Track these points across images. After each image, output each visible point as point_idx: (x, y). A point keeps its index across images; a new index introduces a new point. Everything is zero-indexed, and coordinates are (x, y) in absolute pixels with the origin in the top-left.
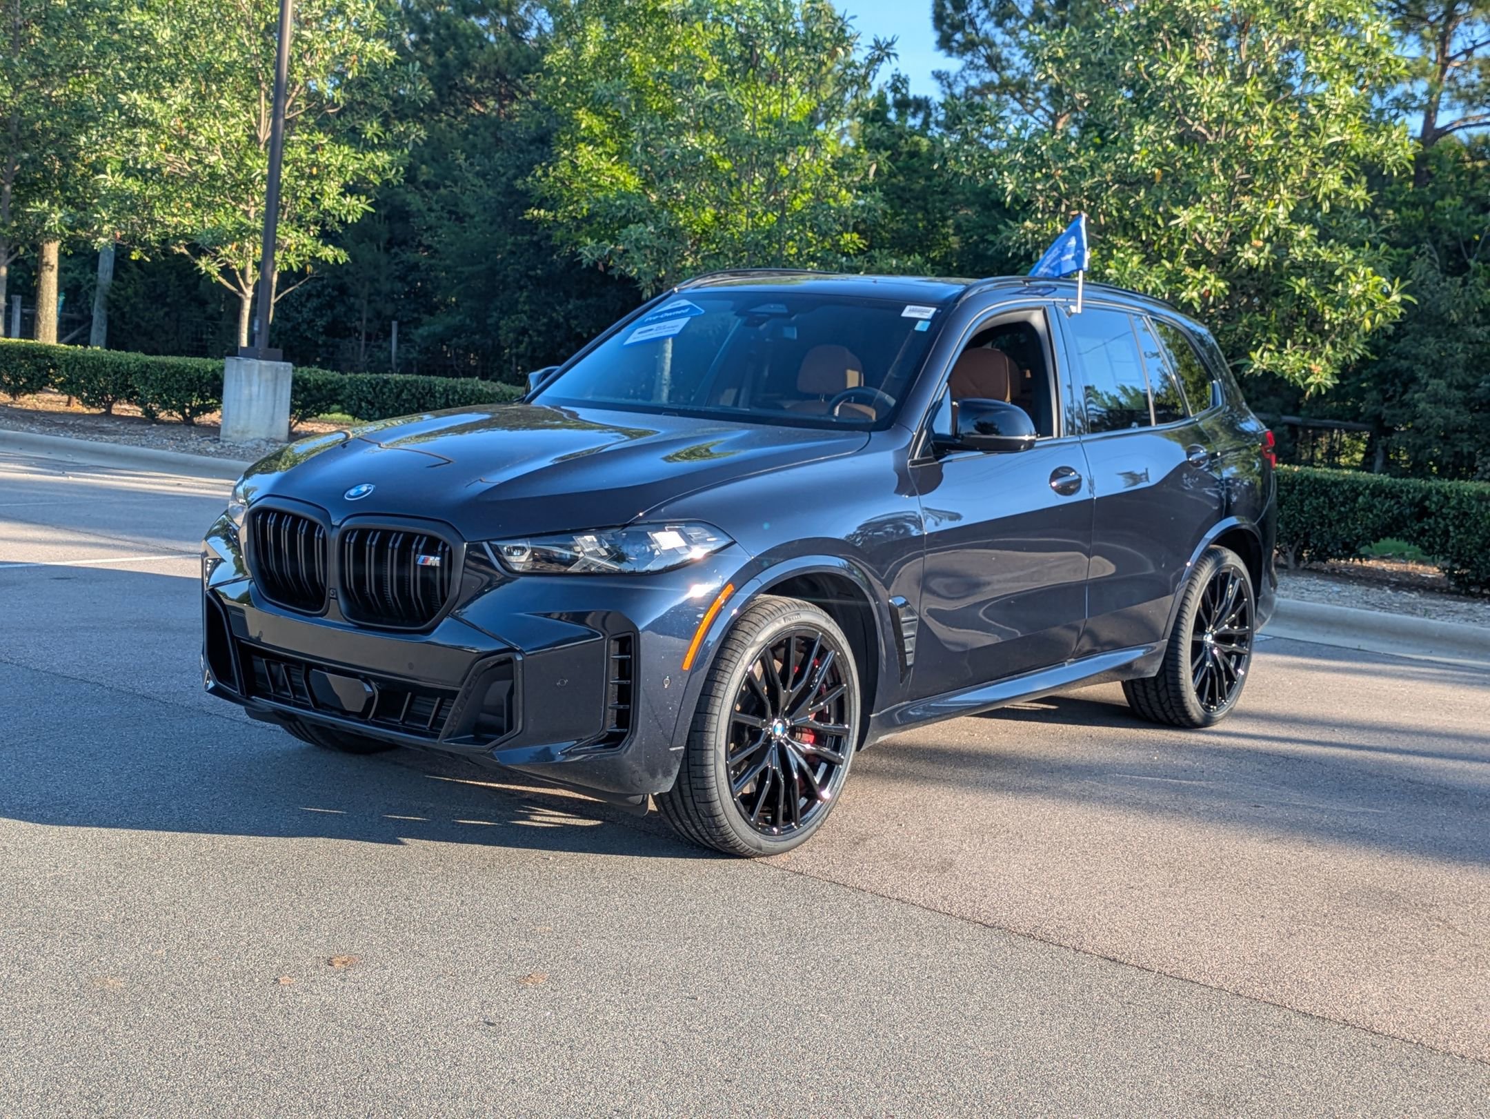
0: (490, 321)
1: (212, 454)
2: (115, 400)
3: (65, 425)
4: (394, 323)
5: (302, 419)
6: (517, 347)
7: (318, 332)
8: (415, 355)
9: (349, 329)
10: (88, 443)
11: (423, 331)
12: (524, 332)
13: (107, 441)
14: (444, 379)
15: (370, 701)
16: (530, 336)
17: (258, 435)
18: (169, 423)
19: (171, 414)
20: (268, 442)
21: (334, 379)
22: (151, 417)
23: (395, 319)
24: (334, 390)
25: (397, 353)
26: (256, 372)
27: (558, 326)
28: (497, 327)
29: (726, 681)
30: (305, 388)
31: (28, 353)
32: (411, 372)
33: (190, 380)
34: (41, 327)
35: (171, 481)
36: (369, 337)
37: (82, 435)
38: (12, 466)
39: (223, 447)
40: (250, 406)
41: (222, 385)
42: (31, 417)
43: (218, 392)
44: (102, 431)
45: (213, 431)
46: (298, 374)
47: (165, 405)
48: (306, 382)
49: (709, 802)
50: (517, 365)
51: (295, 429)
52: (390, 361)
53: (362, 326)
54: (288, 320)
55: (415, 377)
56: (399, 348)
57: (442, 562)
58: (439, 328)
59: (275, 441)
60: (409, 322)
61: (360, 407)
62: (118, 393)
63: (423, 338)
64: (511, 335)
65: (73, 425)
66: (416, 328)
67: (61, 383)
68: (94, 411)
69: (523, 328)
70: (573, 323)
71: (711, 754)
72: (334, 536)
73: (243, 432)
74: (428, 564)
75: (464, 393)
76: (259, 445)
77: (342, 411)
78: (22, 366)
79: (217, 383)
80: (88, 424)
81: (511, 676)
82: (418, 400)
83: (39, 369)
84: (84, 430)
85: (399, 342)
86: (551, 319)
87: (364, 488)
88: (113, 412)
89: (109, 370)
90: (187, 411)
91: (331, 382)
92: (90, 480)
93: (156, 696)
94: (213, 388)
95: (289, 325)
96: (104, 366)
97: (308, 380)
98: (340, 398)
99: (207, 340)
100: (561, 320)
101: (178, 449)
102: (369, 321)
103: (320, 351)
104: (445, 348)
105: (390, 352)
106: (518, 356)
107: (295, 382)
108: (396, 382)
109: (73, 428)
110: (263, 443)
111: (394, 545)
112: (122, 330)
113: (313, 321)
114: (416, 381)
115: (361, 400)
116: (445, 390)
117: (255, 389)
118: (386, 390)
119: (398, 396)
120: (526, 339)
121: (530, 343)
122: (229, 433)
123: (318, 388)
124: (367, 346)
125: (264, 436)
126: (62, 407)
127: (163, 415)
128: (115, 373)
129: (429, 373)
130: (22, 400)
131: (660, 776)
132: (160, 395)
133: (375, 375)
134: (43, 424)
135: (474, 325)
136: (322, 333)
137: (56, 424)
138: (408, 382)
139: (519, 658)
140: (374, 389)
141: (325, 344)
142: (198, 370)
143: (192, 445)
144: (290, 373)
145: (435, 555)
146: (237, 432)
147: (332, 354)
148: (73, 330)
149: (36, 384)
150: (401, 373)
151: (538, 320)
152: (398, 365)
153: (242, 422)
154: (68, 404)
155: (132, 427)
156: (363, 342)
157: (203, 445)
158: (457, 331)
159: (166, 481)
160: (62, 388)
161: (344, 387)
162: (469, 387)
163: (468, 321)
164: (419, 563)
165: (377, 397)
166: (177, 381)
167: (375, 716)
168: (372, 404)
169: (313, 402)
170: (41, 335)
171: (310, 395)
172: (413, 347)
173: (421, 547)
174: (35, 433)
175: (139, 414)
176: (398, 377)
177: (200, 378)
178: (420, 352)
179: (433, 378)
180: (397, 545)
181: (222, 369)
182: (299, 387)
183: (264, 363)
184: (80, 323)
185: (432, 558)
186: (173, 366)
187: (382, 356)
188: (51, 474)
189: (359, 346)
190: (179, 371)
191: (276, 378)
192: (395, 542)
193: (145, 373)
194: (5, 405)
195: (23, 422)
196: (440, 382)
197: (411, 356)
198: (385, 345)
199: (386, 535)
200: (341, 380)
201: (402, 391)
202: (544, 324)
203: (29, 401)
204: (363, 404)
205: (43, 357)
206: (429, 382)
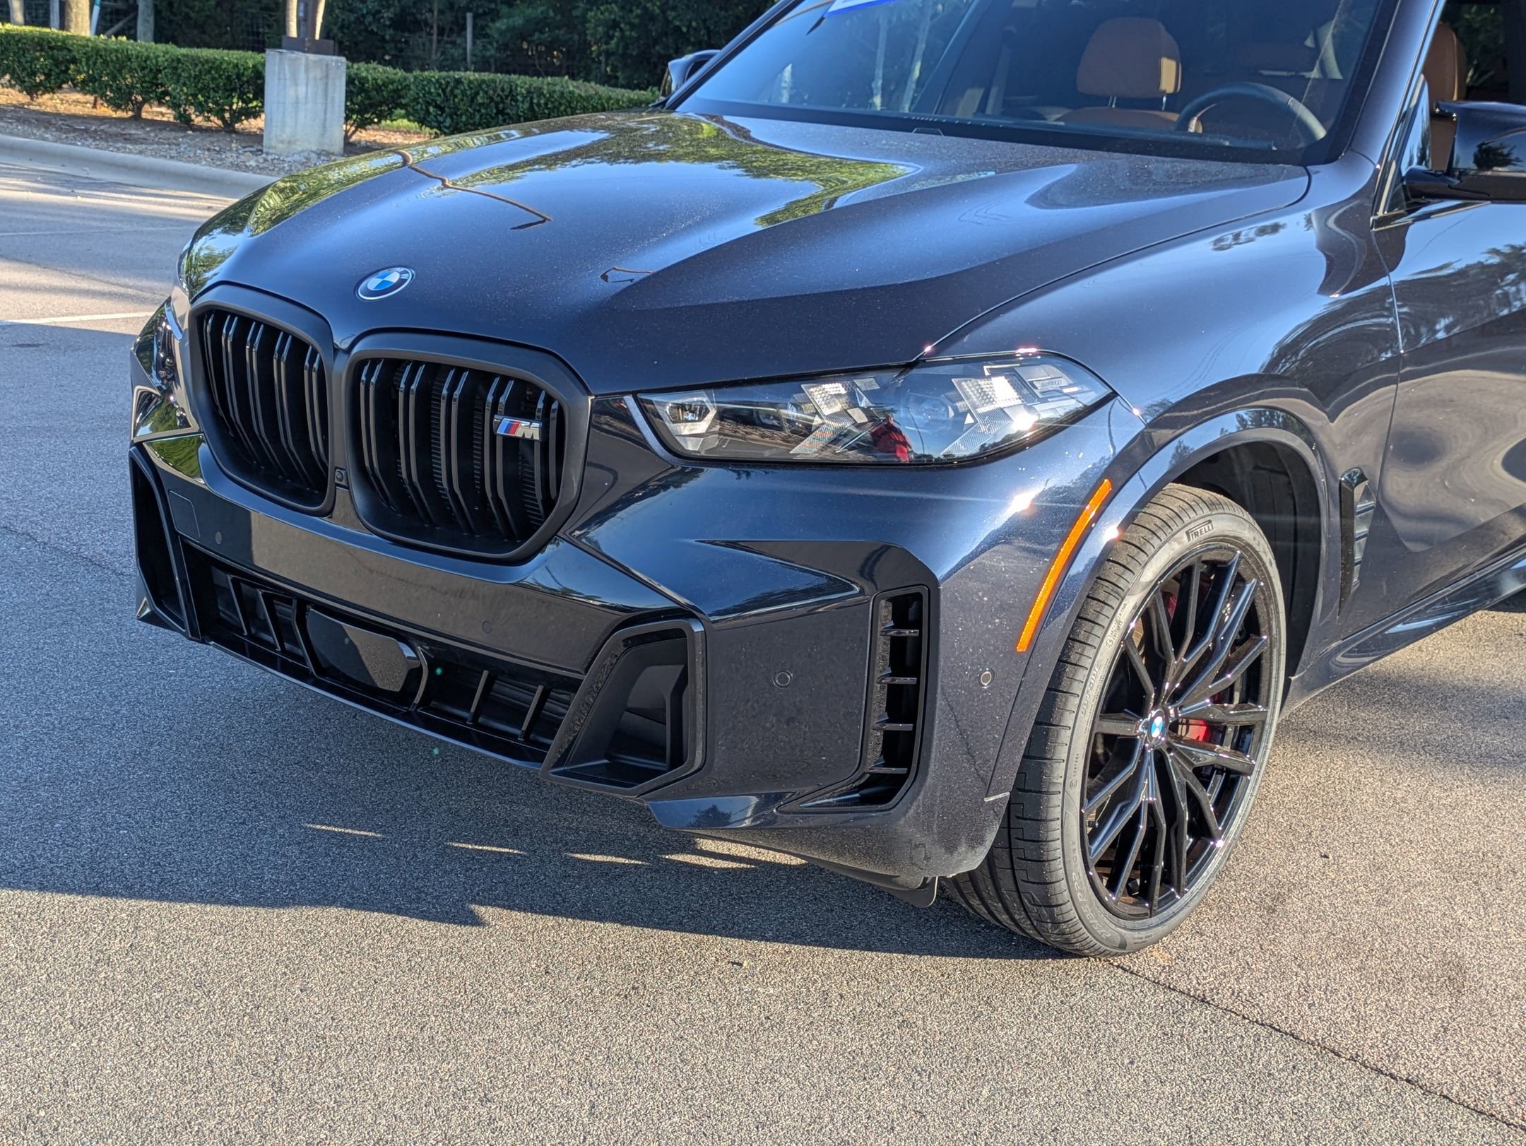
0: (575, 13)
1: (253, 170)
2: (145, 101)
3: (86, 131)
4: (469, 16)
5: (362, 125)
6: (607, 43)
7: (385, 26)
8: (492, 52)
9: (417, 22)
10: (107, 154)
11: (501, 24)
12: (615, 25)
13: (131, 152)
14: (527, 79)
15: (414, 674)
16: (621, 30)
17: (307, 146)
18: (208, 130)
19: (208, 119)
20: (319, 155)
21: (397, 78)
22: (184, 122)
23: (470, 10)
24: (396, 91)
25: (472, 50)
26: (303, 68)
27: (653, 18)
28: (585, 20)
29: (1086, 662)
30: (362, 90)
31: (42, 44)
32: (489, 70)
33: (228, 78)
34: (73, 15)
35: (201, 203)
36: (441, 32)
37: (104, 144)
38: (13, 181)
39: (265, 160)
40: (296, 110)
41: (263, 84)
42: (47, 121)
43: (260, 93)
44: (128, 139)
45: (256, 139)
46: (353, 71)
47: (201, 109)
48: (363, 81)
49: (1045, 884)
50: (607, 65)
51: (354, 138)
52: (465, 59)
53: (434, 18)
54: (351, 11)
55: (492, 76)
56: (474, 43)
57: (544, 431)
58: (518, 21)
59: (328, 154)
60: (485, 13)
61: (428, 112)
62: (148, 93)
63: (501, 33)
64: (600, 29)
65: (96, 131)
66: (493, 21)
67: (83, 81)
68: (120, 114)
69: (614, 20)
70: (671, 15)
71: (1056, 800)
72: (339, 370)
73: (289, 142)
74: (519, 434)
75: (551, 96)
76: (308, 159)
77: (407, 116)
78: (38, 59)
79: (259, 82)
80: (114, 130)
81: (682, 658)
82: (497, 104)
83: (57, 63)
84: (109, 137)
85: (475, 37)
86: (645, 9)
87: (394, 277)
88: (144, 115)
89: (135, 65)
90: (227, 115)
91: (392, 82)
92: (102, 201)
93: (108, 557)
94: (253, 86)
95: (352, 17)
96: (130, 59)
97: (366, 78)
98: (403, 101)
99: (264, 33)
100: (657, 11)
101: (213, 162)
102: (441, 12)
103: (388, 47)
104: (525, 46)
105: (465, 49)
106: (608, 54)
107: (350, 81)
108: (470, 82)
109: (94, 135)
110: (313, 156)
111: (450, 394)
112: (171, 22)
113: (379, 12)
114: (493, 81)
115: (428, 104)
116: (529, 92)
117: (302, 89)
118: (457, 92)
119: (473, 99)
120: (617, 34)
121: (622, 38)
122: (273, 143)
123: (378, 89)
124: (439, 42)
125: (314, 149)
126: (87, 110)
127: (198, 120)
128: (143, 69)
129: (508, 72)
130: (40, 100)
131: (962, 849)
132: (195, 96)
133: (444, 74)
134: (59, 129)
135: (558, 17)
136: (389, 27)
137: (75, 130)
138: (483, 81)
139: (698, 628)
140: (444, 91)
141: (393, 40)
142: (236, 66)
143: (230, 157)
144: (344, 69)
145: (530, 416)
146: (282, 142)
147: (401, 50)
148: (118, 21)
149: (55, 81)
150: (475, 71)
151: (631, 11)
152: (473, 63)
153: (288, 130)
154: (94, 106)
155: (165, 134)
156: (435, 37)
157: (243, 158)
158: (540, 24)
159: (195, 203)
160: (83, 87)
161: (407, 87)
162: (558, 88)
163: (551, 13)
164: (501, 431)
165: (448, 100)
166: (213, 79)
167: (425, 702)
168: (442, 110)
169: (371, 106)
170: (72, 25)
171: (369, 98)
172: (490, 43)
173: (503, 400)
174: (50, 142)
175: (172, 119)
176: (472, 76)
177: (239, 76)
178: (498, 49)
179: (513, 77)
180: (457, 393)
181: (263, 65)
182: (355, 87)
183: (312, 57)
184: (126, 13)
185: (525, 423)
186: (207, 61)
187: (456, 53)
188: (58, 193)
189: (431, 41)
190: (215, 66)
191: (327, 76)
192: (452, 388)
193: (176, 68)
194: (21, 106)
195: (37, 127)
196: (522, 82)
197: (488, 54)
198: (459, 41)
199: (435, 371)
200: (405, 79)
201: (477, 93)
202: (637, 16)
203: (50, 102)
204: (431, 109)
205: (61, 49)
206: (510, 82)
